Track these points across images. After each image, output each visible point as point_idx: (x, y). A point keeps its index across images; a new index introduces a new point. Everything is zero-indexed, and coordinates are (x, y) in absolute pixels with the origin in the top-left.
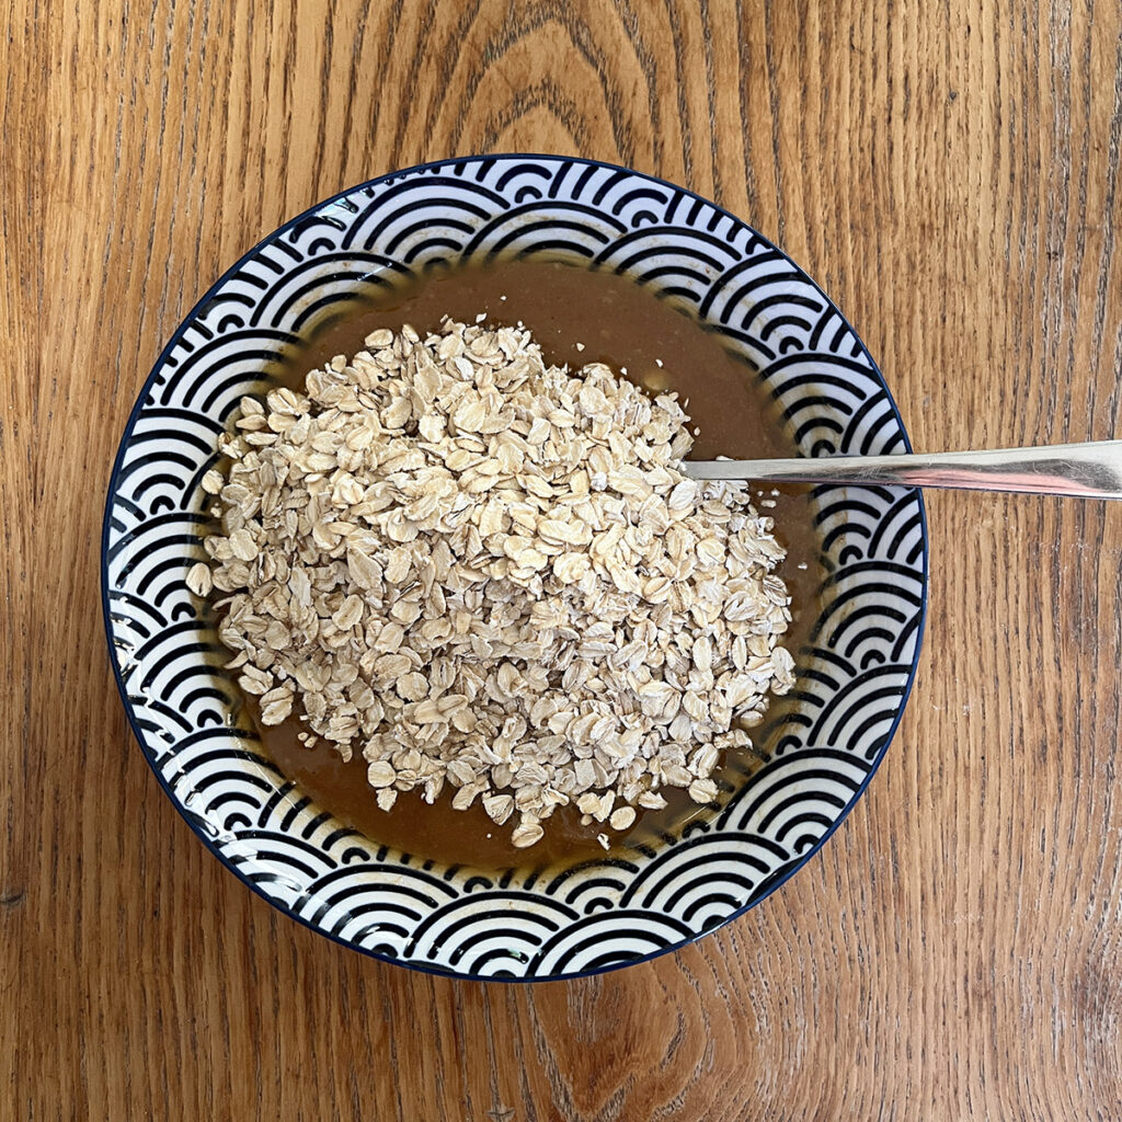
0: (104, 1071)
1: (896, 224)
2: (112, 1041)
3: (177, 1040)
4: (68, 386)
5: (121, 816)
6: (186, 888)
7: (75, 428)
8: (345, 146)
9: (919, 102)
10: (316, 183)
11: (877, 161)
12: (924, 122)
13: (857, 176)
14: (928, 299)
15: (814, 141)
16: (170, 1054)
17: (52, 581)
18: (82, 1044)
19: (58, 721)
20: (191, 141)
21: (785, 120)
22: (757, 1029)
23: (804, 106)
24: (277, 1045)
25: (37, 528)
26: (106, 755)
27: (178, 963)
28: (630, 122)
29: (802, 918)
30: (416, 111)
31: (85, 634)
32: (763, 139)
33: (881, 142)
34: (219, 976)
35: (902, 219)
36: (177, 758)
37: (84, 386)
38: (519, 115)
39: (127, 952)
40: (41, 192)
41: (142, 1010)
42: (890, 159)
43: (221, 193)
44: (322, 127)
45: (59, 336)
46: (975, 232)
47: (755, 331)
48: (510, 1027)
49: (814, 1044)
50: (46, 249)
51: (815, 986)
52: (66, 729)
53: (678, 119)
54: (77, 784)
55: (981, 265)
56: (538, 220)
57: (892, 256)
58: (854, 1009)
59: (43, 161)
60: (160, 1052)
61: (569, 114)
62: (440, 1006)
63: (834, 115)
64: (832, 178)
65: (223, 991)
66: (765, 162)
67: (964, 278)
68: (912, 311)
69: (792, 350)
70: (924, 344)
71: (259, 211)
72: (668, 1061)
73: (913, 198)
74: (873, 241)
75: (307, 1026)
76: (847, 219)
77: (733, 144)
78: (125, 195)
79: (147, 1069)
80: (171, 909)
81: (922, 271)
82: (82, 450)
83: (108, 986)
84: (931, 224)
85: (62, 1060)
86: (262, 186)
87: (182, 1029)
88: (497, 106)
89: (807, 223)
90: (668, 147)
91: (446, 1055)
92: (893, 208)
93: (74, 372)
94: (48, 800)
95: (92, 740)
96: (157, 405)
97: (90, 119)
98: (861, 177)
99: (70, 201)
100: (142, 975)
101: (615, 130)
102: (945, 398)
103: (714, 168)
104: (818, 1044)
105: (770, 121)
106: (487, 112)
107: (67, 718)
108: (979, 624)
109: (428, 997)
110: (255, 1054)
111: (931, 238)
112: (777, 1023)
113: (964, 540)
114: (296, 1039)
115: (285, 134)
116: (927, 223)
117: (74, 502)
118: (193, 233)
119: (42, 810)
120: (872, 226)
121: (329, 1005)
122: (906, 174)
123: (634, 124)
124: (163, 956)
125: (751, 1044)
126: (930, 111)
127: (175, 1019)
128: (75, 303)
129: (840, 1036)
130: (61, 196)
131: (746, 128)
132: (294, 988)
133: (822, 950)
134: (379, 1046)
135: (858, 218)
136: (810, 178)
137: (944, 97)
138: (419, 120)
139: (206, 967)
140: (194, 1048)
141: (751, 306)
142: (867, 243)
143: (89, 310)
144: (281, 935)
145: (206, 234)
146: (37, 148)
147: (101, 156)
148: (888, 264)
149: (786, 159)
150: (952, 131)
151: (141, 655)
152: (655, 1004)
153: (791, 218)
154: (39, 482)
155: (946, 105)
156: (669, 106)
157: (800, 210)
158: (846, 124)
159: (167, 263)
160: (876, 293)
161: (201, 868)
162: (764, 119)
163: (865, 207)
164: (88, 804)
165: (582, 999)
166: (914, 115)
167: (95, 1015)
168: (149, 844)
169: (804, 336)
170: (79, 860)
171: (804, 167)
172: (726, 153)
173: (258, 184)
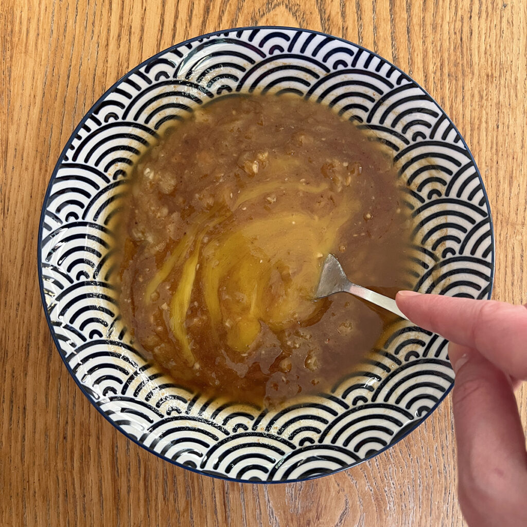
0: (36, 522)
1: (473, 74)
2: (41, 506)
3: (75, 507)
4: (23, 153)
5: (47, 385)
6: (82, 424)
7: (27, 176)
8: (175, 26)
9: (487, 8)
10: (159, 45)
11: (464, 39)
12: (489, 19)
13: (452, 48)
14: (489, 114)
15: (429, 28)
16: (71, 513)
17: (13, 258)
18: (24, 507)
19: (14, 334)
20: (92, 22)
21: (414, 16)
22: (388, 509)
23: (425, 9)
24: (129, 511)
25: (5, 229)
26: (40, 352)
27: (76, 465)
28: (329, 16)
29: (414, 449)
30: (214, 7)
31: (30, 287)
32: (401, 27)
33: (466, 29)
34: (98, 473)
35: (476, 72)
36: (77, 355)
37: (32, 153)
38: (269, 11)
39: (49, 458)
40: (10, 48)
41: (57, 490)
42: (471, 38)
43: (107, 50)
44: (162, 15)
45: (19, 125)
46: (516, 80)
47: (399, 128)
48: (254, 504)
49: (418, 517)
50: (12, 79)
51: (420, 486)
52: (19, 338)
53: (356, 15)
54: (24, 368)
55: (519, 98)
56: (281, 65)
57: (470, 92)
58: (441, 499)
59: (12, 32)
60: (66, 512)
61: (296, 11)
62: (217, 492)
63: (441, 13)
64: (439, 49)
65: (100, 481)
66: (402, 38)
67: (510, 104)
68: (481, 121)
69: (419, 139)
70: (487, 139)
71: (128, 60)
72: (339, 524)
73: (483, 60)
74: (460, 83)
75: (145, 501)
76: (446, 71)
77: (385, 29)
78: (56, 50)
79: (59, 521)
80: (73, 435)
81: (487, 100)
82: (30, 188)
83: (39, 476)
84: (492, 74)
85: (14, 515)
86: (130, 46)
87: (78, 500)
88: (257, 6)
89: (424, 72)
90: (350, 30)
91: (220, 518)
92: (471, 65)
93: (26, 145)
94: (8, 375)
95: (33, 344)
96: (70, 161)
97: (38, 9)
98: (455, 48)
99: (26, 52)
100: (57, 471)
101: (322, 20)
102: (497, 169)
103: (375, 42)
104: (421, 518)
105: (406, 16)
106: (252, 9)
107: (19, 331)
108: (513, 292)
109: (211, 487)
110: (117, 515)
111: (492, 82)
112: (399, 505)
113: (506, 246)
114: (139, 507)
115: (143, 19)
116: (490, 74)
117: (26, 216)
118: (92, 72)
119: (5, 381)
120: (460, 75)
121: (157, 490)
122: (479, 47)
123: (331, 17)
124: (68, 461)
125: (384, 517)
126: (493, 13)
127: (74, 495)
128: (27, 107)
129: (433, 512)
130: (21, 50)
131: (392, 20)
132: (139, 480)
133: (424, 467)
134: (184, 511)
135: (453, 70)
136: (427, 49)
137: (500, 6)
138: (215, 13)
139: (92, 466)
140: (84, 511)
141: (397, 114)
142: (457, 84)
143: (35, 112)
144: (132, 451)
145: (99, 72)
146: (9, 24)
147: (43, 29)
148: (468, 96)
149: (414, 37)
150: (504, 24)
151: (59, 298)
152: (333, 493)
153: (416, 70)
154: (6, 205)
155: (501, 11)
156: (351, 7)
157: (421, 66)
158: (447, 19)
159: (77, 87)
160: (461, 112)
161: (90, 414)
162: (402, 16)
163: (456, 65)
164: (29, 379)
165: (294, 489)
166: (484, 15)
167: (32, 492)
168: (62, 401)
169: (427, 131)
170: (25, 408)
171: (424, 42)
172: (381, 34)
173: (127, 46)
